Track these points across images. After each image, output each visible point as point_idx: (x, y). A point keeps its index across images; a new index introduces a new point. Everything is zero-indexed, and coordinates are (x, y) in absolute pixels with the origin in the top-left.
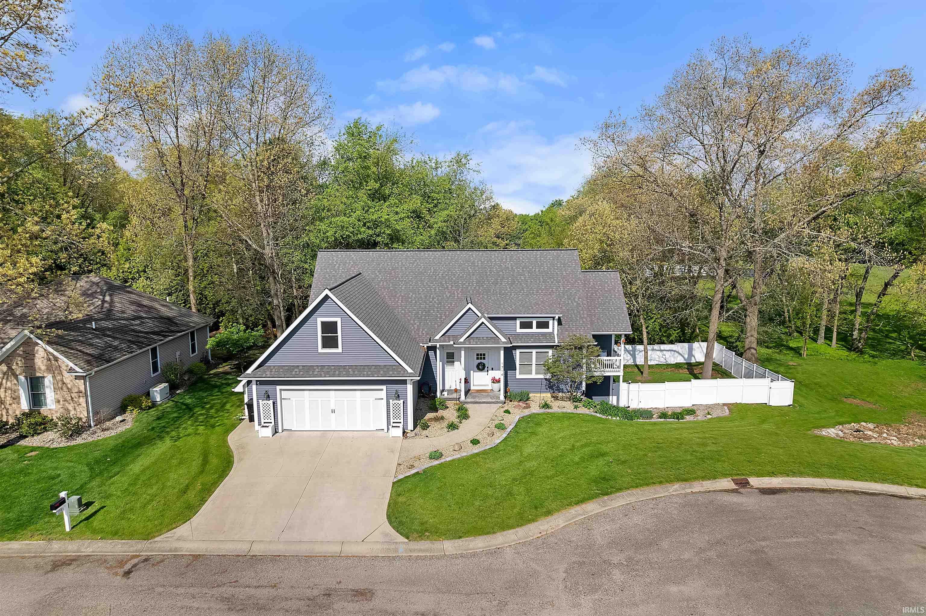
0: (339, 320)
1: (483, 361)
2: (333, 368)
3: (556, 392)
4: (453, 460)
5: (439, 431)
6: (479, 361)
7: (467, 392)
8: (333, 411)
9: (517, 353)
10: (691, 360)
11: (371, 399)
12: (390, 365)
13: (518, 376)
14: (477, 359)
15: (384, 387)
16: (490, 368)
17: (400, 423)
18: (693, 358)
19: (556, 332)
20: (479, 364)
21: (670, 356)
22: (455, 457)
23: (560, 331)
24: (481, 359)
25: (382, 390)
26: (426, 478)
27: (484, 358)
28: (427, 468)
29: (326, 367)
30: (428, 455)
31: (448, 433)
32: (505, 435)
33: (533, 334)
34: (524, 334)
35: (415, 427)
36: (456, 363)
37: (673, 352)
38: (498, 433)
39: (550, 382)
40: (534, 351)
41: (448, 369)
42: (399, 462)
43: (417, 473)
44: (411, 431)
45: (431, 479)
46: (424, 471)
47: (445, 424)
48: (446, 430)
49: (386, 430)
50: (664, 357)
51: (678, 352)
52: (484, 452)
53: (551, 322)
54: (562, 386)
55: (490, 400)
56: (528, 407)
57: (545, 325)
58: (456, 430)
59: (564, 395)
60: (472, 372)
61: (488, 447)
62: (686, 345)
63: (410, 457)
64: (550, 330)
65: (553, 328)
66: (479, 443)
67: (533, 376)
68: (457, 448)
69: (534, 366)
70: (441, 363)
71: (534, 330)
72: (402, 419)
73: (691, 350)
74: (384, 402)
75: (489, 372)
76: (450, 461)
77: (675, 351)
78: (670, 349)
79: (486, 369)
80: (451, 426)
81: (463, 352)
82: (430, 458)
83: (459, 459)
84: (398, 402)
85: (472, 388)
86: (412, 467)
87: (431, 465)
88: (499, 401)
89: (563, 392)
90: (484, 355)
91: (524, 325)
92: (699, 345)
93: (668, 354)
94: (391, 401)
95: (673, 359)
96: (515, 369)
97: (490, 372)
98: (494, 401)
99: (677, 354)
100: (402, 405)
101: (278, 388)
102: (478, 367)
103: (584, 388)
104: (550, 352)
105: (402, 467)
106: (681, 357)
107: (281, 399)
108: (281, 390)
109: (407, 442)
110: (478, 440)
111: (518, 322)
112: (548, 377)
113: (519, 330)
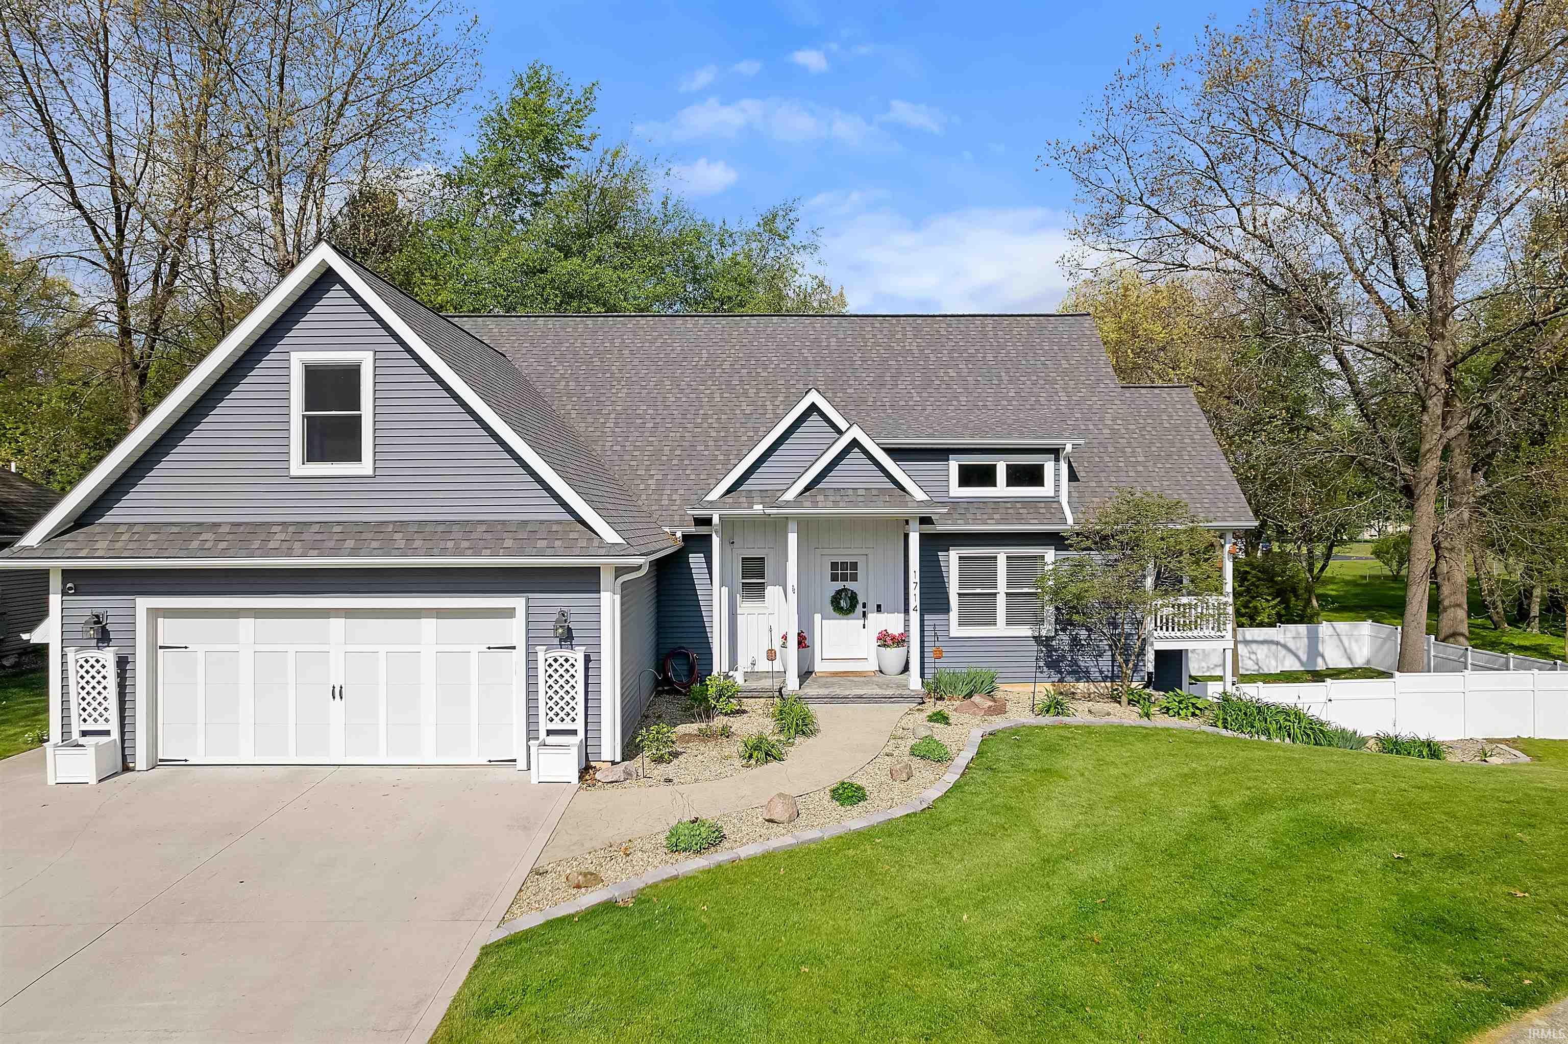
0: (365, 359)
1: (850, 585)
2: (338, 529)
3: (1068, 678)
4: (768, 857)
5: (716, 768)
6: (839, 585)
7: (805, 675)
8: (338, 693)
9: (952, 559)
10: (1316, 664)
11: (474, 649)
12: (542, 522)
13: (956, 631)
14: (834, 578)
15: (518, 603)
16: (872, 606)
17: (574, 732)
18: (1320, 660)
19: (1064, 500)
20: (839, 592)
21: (1266, 656)
22: (775, 843)
23: (1075, 494)
24: (844, 578)
25: (509, 613)
26: (644, 925)
27: (854, 578)
28: (655, 885)
29: (316, 528)
30: (662, 839)
31: (744, 770)
32: (951, 777)
33: (997, 503)
34: (971, 502)
35: (630, 750)
36: (772, 592)
37: (1274, 647)
38: (923, 771)
39: (1050, 649)
40: (1002, 555)
41: (746, 607)
42: (543, 863)
43: (609, 906)
44: (613, 763)
45: (667, 931)
46: (642, 898)
47: (734, 748)
48: (738, 763)
49: (522, 764)
50: (1253, 657)
51: (1285, 646)
52: (889, 829)
53: (1049, 468)
54: (1085, 661)
55: (880, 692)
56: (999, 709)
57: (1033, 476)
58: (775, 764)
59: (1092, 689)
60: (817, 617)
61: (898, 812)
62: (1302, 628)
63: (588, 845)
64: (1046, 490)
65: (1057, 486)
66: (863, 798)
67: (1001, 629)
68: (779, 812)
69: (1001, 602)
70: (725, 590)
71: (1001, 489)
72: (581, 719)
73: (1313, 640)
74: (519, 656)
75: (870, 616)
76: (751, 859)
77: (1277, 643)
78: (1267, 638)
79: (859, 609)
80: (757, 748)
81: (793, 538)
82: (675, 848)
83: (790, 853)
84: (567, 653)
85: (819, 667)
86: (591, 879)
87: (670, 871)
88: (907, 692)
89: (1088, 679)
90: (854, 566)
91: (969, 477)
92: (1331, 629)
93: (1262, 652)
94: (541, 650)
95: (1273, 663)
96: (947, 610)
97: (872, 617)
98: (889, 692)
99: (1283, 652)
100: (580, 666)
101: (143, 603)
102: (835, 601)
103: (1150, 667)
104: (1050, 555)
105: (545, 883)
106: (1292, 658)
107: (154, 648)
108: (155, 614)
109: (590, 798)
110: (859, 788)
111: (953, 466)
112: (1044, 633)
113: (956, 491)
